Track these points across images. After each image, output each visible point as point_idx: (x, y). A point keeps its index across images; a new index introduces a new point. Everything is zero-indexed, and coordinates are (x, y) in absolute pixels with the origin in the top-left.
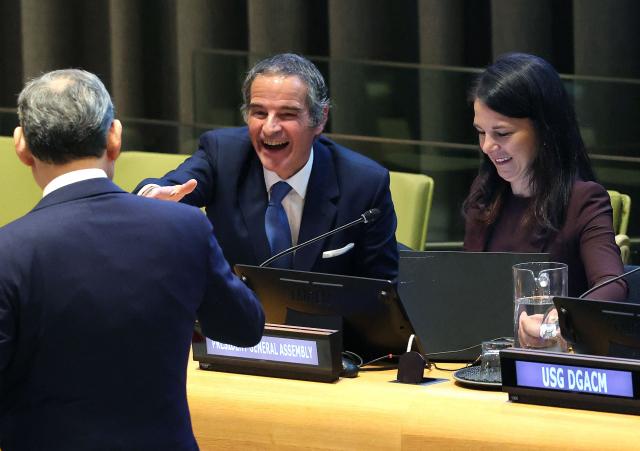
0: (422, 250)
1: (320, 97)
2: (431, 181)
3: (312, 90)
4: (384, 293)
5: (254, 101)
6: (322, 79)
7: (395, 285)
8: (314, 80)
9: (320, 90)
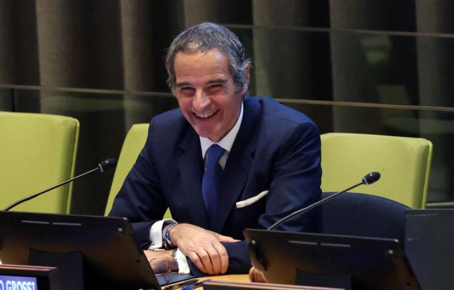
0: (423, 208)
1: (240, 62)
2: (430, 144)
3: (232, 58)
4: (391, 252)
5: (179, 80)
6: (239, 43)
7: (402, 244)
8: (232, 47)
9: (239, 55)
